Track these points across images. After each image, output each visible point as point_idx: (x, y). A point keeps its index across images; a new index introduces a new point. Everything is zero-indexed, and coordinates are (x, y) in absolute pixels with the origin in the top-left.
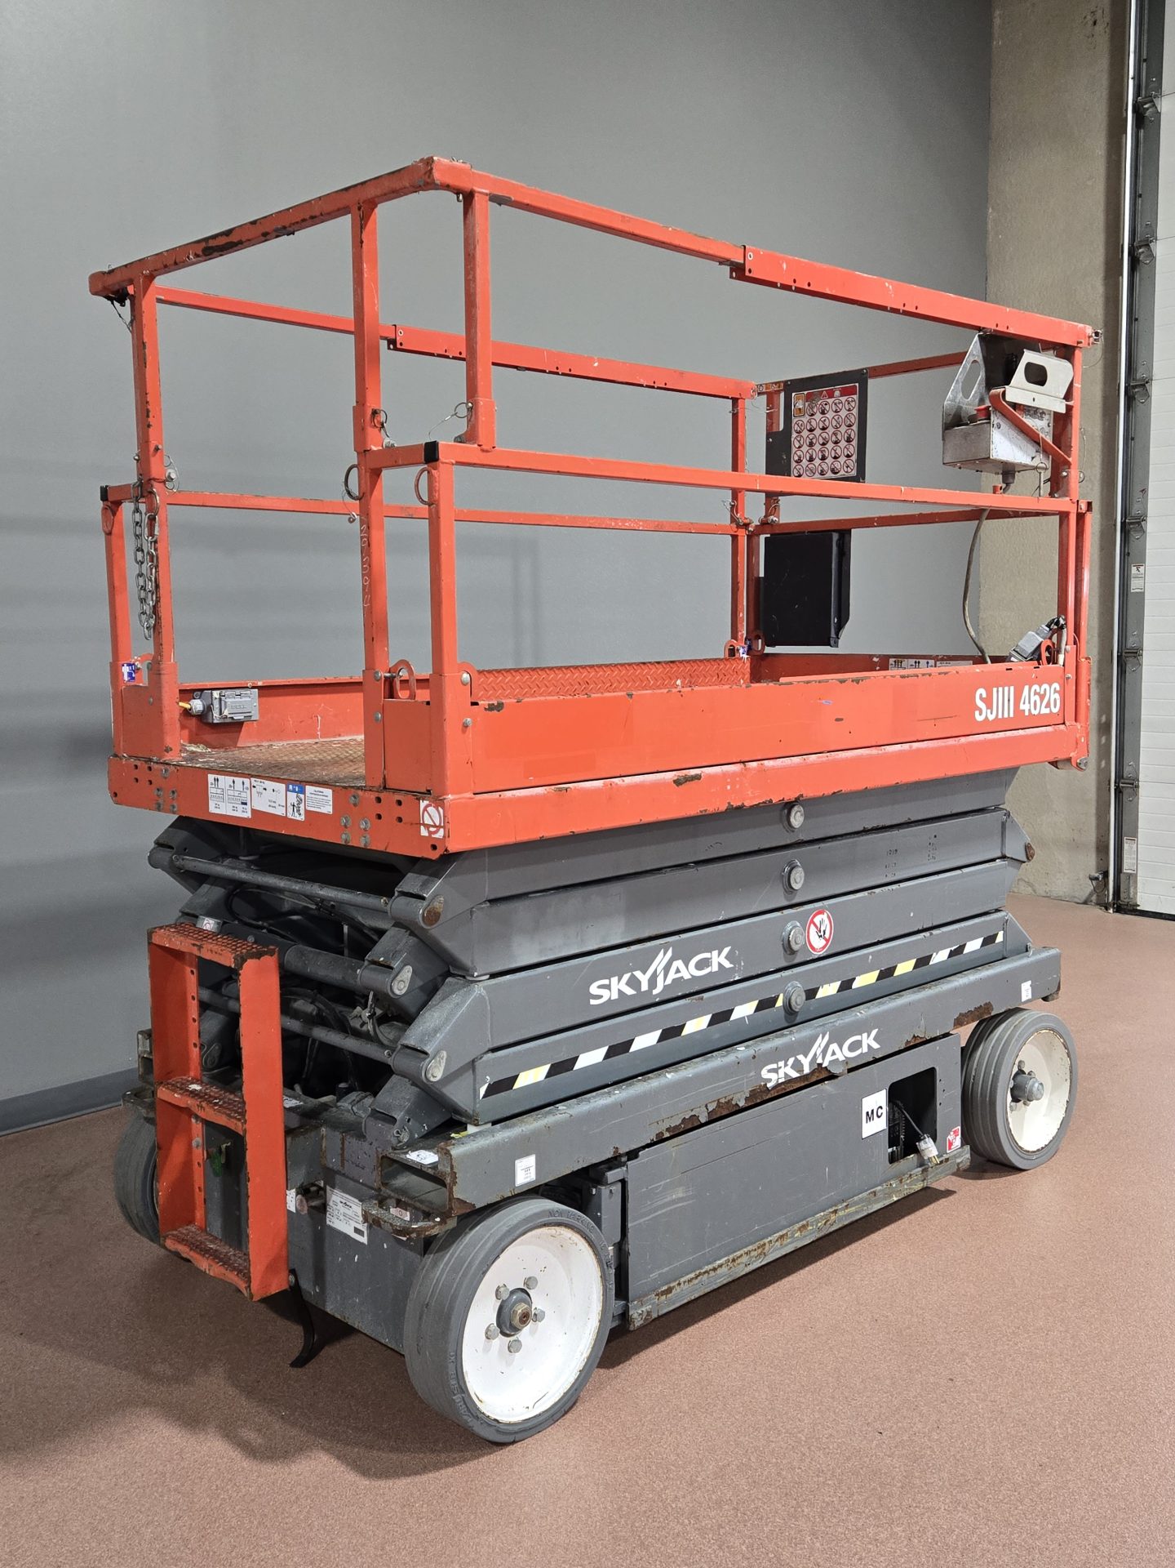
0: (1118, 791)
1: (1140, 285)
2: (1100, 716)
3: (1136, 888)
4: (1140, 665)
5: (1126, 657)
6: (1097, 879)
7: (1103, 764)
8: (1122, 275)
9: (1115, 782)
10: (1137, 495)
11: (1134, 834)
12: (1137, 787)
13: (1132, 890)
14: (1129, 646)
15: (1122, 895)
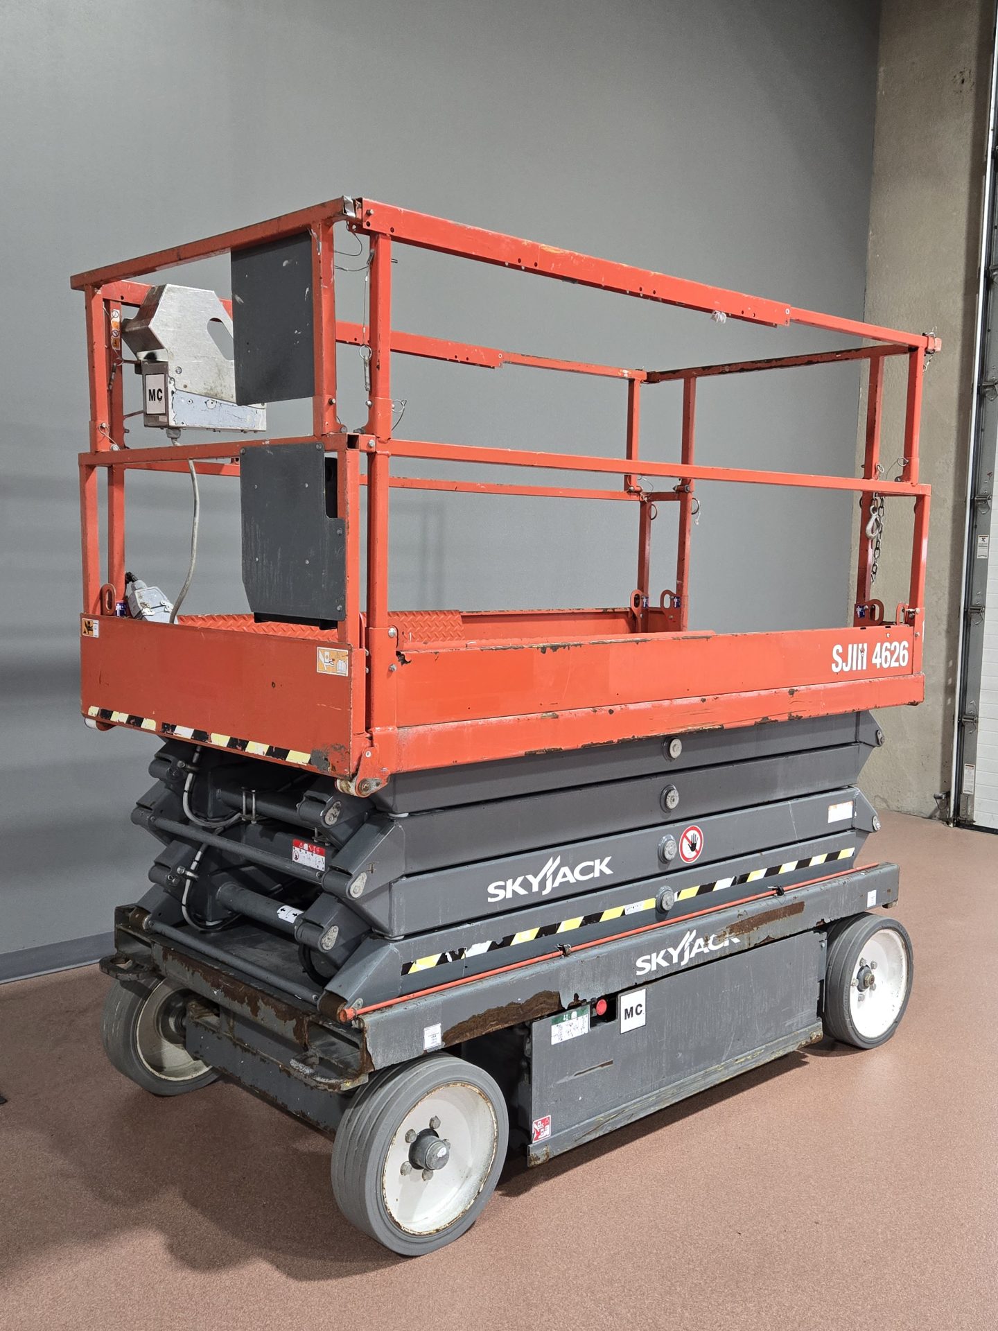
0: (961, 725)
1: (993, 301)
2: (948, 662)
3: (973, 806)
4: (983, 620)
5: (971, 613)
6: (940, 798)
7: (949, 700)
8: (978, 292)
9: (959, 718)
10: (984, 477)
11: (973, 762)
12: (977, 722)
13: (969, 809)
14: (973, 603)
15: (962, 813)
